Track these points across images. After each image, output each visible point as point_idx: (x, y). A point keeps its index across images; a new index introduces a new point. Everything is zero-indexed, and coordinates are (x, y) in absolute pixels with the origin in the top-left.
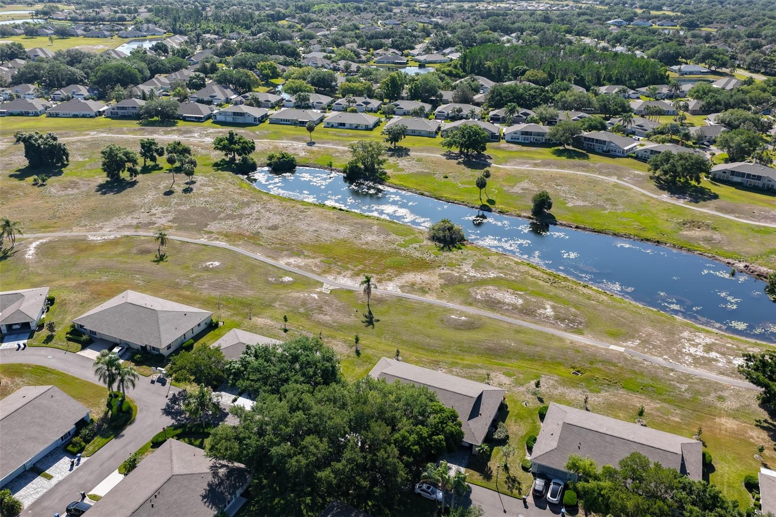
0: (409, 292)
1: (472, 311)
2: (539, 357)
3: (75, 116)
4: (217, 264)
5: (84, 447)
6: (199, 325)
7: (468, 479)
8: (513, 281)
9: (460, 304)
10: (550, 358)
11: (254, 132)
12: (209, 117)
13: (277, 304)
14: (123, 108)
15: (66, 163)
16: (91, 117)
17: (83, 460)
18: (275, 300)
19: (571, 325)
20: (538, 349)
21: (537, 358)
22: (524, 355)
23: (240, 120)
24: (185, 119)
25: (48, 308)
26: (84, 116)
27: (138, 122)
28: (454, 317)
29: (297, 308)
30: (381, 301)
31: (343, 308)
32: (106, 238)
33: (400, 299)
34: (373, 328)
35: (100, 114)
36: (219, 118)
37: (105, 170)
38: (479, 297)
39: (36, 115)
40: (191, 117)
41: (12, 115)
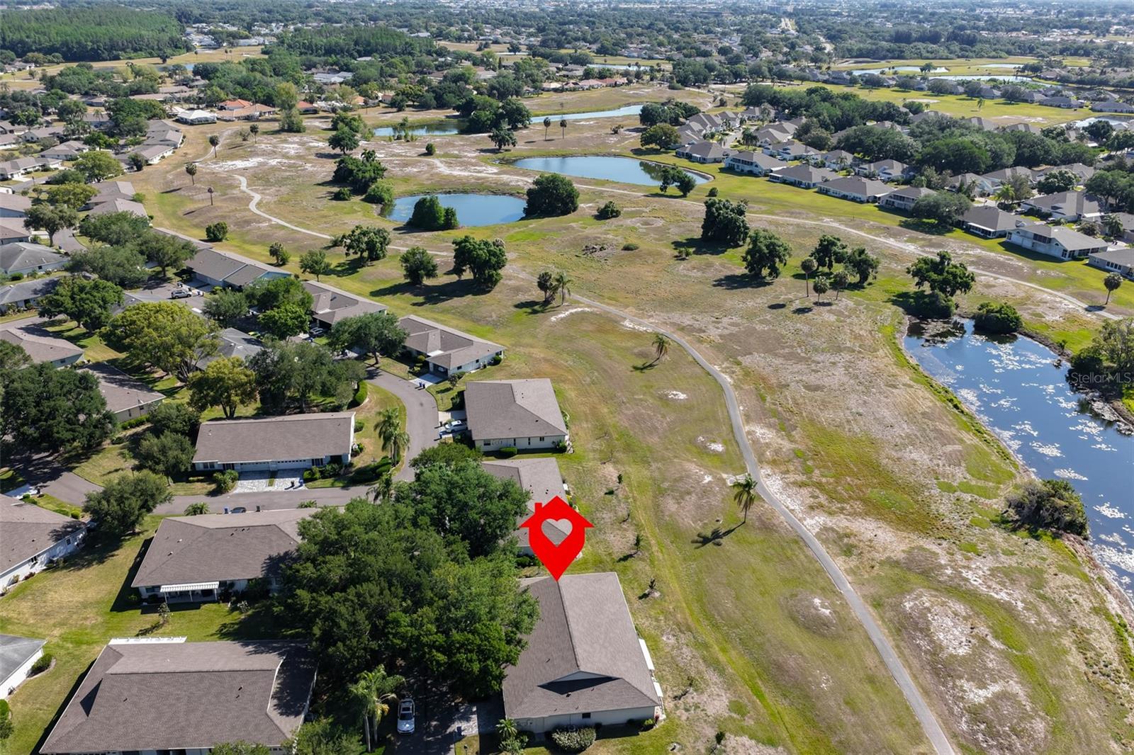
0: (824, 542)
1: (862, 612)
2: (829, 728)
3: (844, 197)
4: (682, 396)
5: (316, 479)
6: (542, 439)
7: (459, 744)
8: (1024, 626)
9: (864, 596)
10: (841, 742)
11: (1035, 270)
12: (1002, 235)
13: (654, 466)
14: (902, 198)
15: (741, 243)
16: (862, 202)
17: (303, 488)
18: (663, 459)
19: (980, 737)
20: (848, 719)
21: (823, 726)
22: (813, 707)
23: (1042, 248)
24: (969, 230)
25: (485, 366)
26: (854, 200)
27: (904, 219)
28: (817, 601)
29: (665, 480)
30: (767, 527)
31: (711, 509)
32: (637, 327)
33: (799, 541)
34: (698, 548)
35: (875, 200)
36: (1015, 239)
37: (745, 259)
38: (908, 605)
39: (808, 187)
40: (977, 228)
41: (784, 182)
